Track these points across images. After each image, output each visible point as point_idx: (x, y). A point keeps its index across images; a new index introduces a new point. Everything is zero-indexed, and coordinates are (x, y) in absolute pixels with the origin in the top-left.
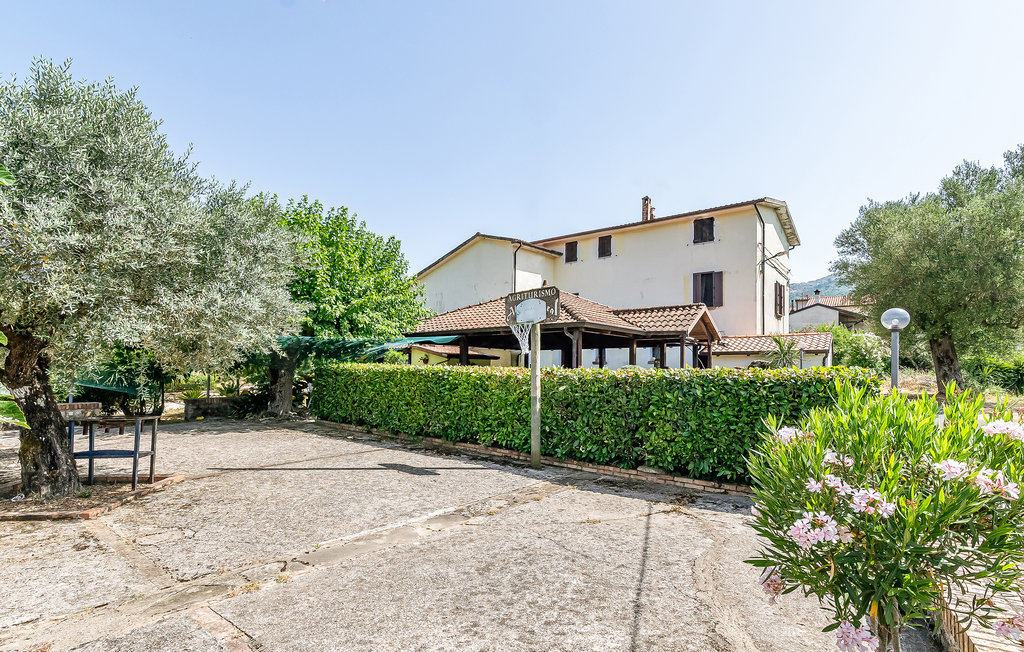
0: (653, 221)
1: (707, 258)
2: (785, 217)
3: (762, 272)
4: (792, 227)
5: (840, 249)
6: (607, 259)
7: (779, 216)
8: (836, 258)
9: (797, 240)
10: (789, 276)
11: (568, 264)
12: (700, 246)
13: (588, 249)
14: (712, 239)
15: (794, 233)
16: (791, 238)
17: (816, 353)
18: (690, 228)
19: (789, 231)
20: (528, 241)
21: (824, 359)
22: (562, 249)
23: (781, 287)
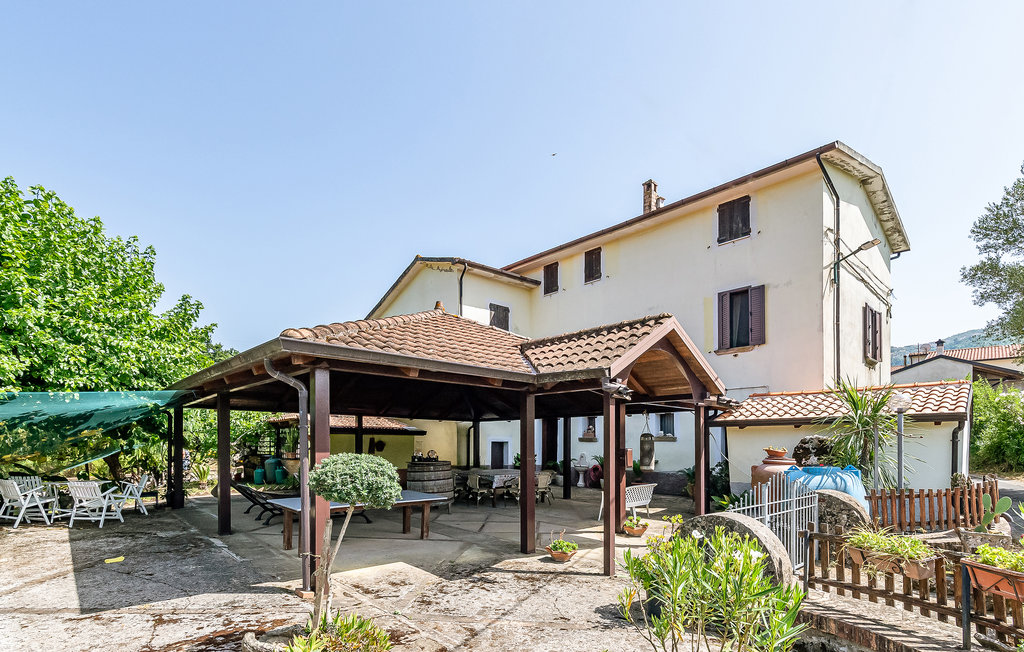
0: (660, 211)
1: (740, 264)
2: (881, 197)
3: (836, 281)
4: (894, 217)
5: (984, 242)
6: (597, 284)
7: (869, 195)
8: (976, 258)
9: (905, 241)
10: (890, 300)
11: (548, 297)
12: (729, 246)
13: (572, 270)
14: (747, 232)
15: (898, 230)
16: (892, 237)
17: (937, 419)
18: (712, 219)
19: (890, 224)
20: (498, 266)
21: (955, 434)
22: (539, 275)
23: (874, 314)
